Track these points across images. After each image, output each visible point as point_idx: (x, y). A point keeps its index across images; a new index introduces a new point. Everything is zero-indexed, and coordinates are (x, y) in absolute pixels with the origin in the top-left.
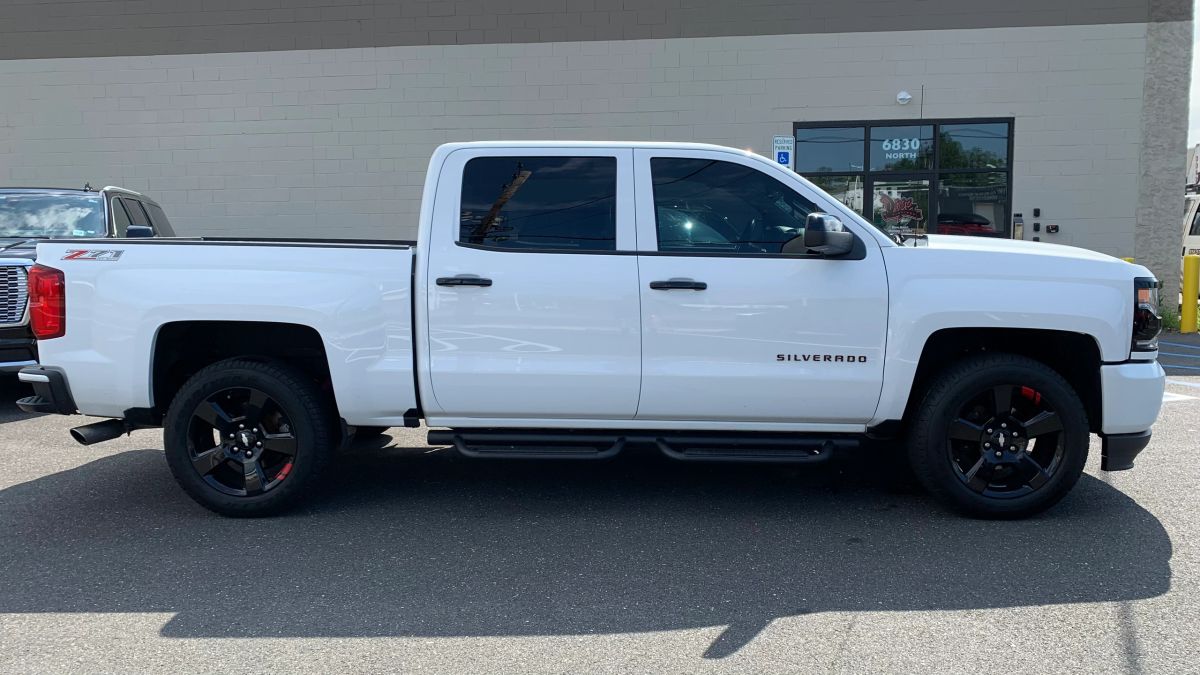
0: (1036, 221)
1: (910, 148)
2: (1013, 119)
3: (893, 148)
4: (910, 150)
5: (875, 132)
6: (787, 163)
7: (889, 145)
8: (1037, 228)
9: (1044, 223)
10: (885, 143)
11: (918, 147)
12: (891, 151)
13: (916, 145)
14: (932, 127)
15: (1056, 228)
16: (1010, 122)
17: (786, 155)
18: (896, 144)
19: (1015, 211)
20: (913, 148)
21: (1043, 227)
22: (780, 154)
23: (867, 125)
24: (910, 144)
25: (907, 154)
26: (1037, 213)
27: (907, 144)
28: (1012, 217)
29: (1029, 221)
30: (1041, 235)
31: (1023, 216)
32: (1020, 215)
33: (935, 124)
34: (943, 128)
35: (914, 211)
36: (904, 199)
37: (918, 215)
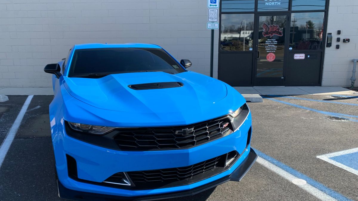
0: (339, 36)
4: (277, 1)
6: (215, 3)
9: (342, 37)
12: (268, 1)
15: (348, 40)
19: (328, 31)
21: (342, 39)
25: (276, 3)
26: (339, 32)
28: (327, 35)
29: (335, 37)
30: (340, 43)
31: (332, 35)
32: (331, 34)
35: (279, 32)
36: (274, 26)
37: (280, 34)
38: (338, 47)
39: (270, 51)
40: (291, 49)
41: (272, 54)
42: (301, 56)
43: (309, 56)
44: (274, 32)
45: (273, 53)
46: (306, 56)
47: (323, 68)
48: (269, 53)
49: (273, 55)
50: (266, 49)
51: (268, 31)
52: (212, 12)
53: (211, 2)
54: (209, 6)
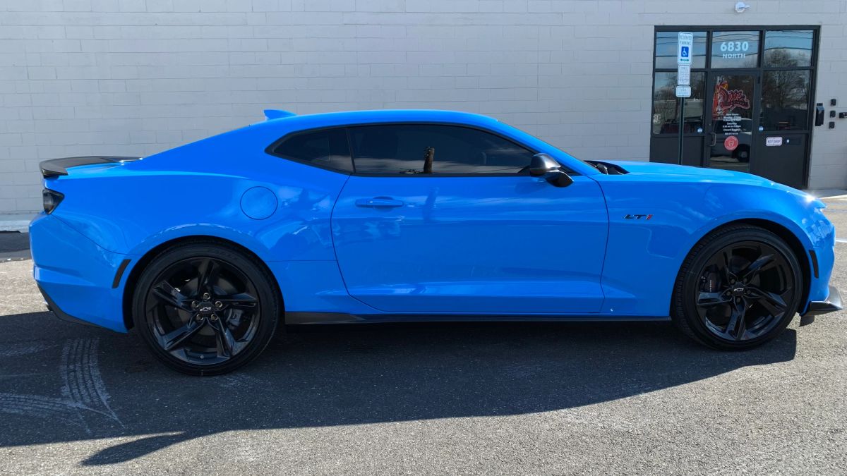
0: (833, 108)
1: (741, 49)
2: (820, 26)
3: (729, 50)
4: (741, 51)
5: (715, 36)
6: (687, 56)
7: (726, 47)
8: (832, 114)
9: (838, 109)
10: (723, 45)
11: (747, 49)
12: (727, 52)
13: (745, 46)
14: (757, 33)
16: (816, 30)
17: (687, 49)
18: (731, 44)
19: (818, 101)
20: (744, 49)
21: (837, 113)
22: (683, 48)
23: (710, 30)
24: (741, 46)
25: (738, 54)
26: (833, 102)
27: (739, 46)
28: (815, 106)
29: (827, 109)
30: (836, 120)
31: (824, 106)
32: (821, 104)
33: (762, 30)
34: (768, 34)
35: (743, 102)
36: (736, 92)
37: (746, 105)
38: (832, 125)
39: (730, 134)
40: (761, 129)
41: (733, 137)
42: (776, 141)
43: (788, 141)
44: (736, 102)
45: (735, 136)
46: (784, 141)
47: (809, 159)
48: (729, 136)
49: (735, 139)
50: (725, 130)
51: (727, 100)
52: (683, 70)
53: (682, 56)
54: (679, 61)
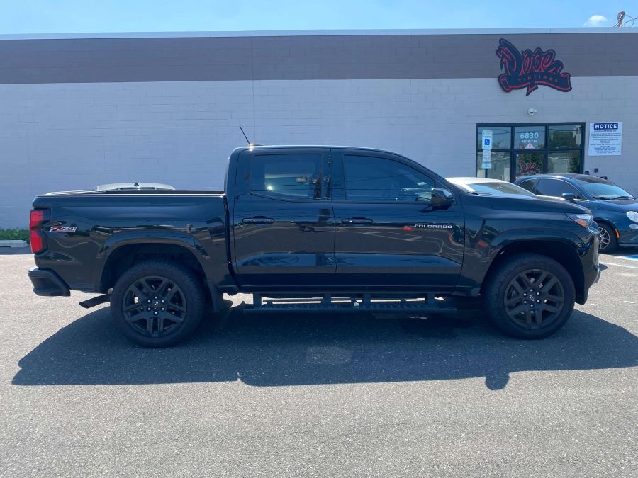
0: (596, 174)
2: (584, 123)
3: (526, 138)
4: (534, 138)
5: (516, 129)
6: (488, 144)
7: (524, 136)
9: (599, 175)
10: (522, 135)
11: (537, 137)
12: (524, 139)
13: (536, 135)
14: (544, 127)
15: (606, 178)
16: (583, 125)
17: (488, 140)
18: (527, 135)
19: (585, 169)
22: (485, 139)
23: (513, 126)
24: (534, 135)
25: (532, 140)
27: (532, 135)
28: (584, 173)
31: (590, 173)
33: (547, 125)
34: (550, 127)
35: (536, 170)
36: (531, 164)
37: (538, 172)
44: (532, 170)
51: (526, 169)
52: (486, 153)
53: (486, 144)
54: (483, 148)
